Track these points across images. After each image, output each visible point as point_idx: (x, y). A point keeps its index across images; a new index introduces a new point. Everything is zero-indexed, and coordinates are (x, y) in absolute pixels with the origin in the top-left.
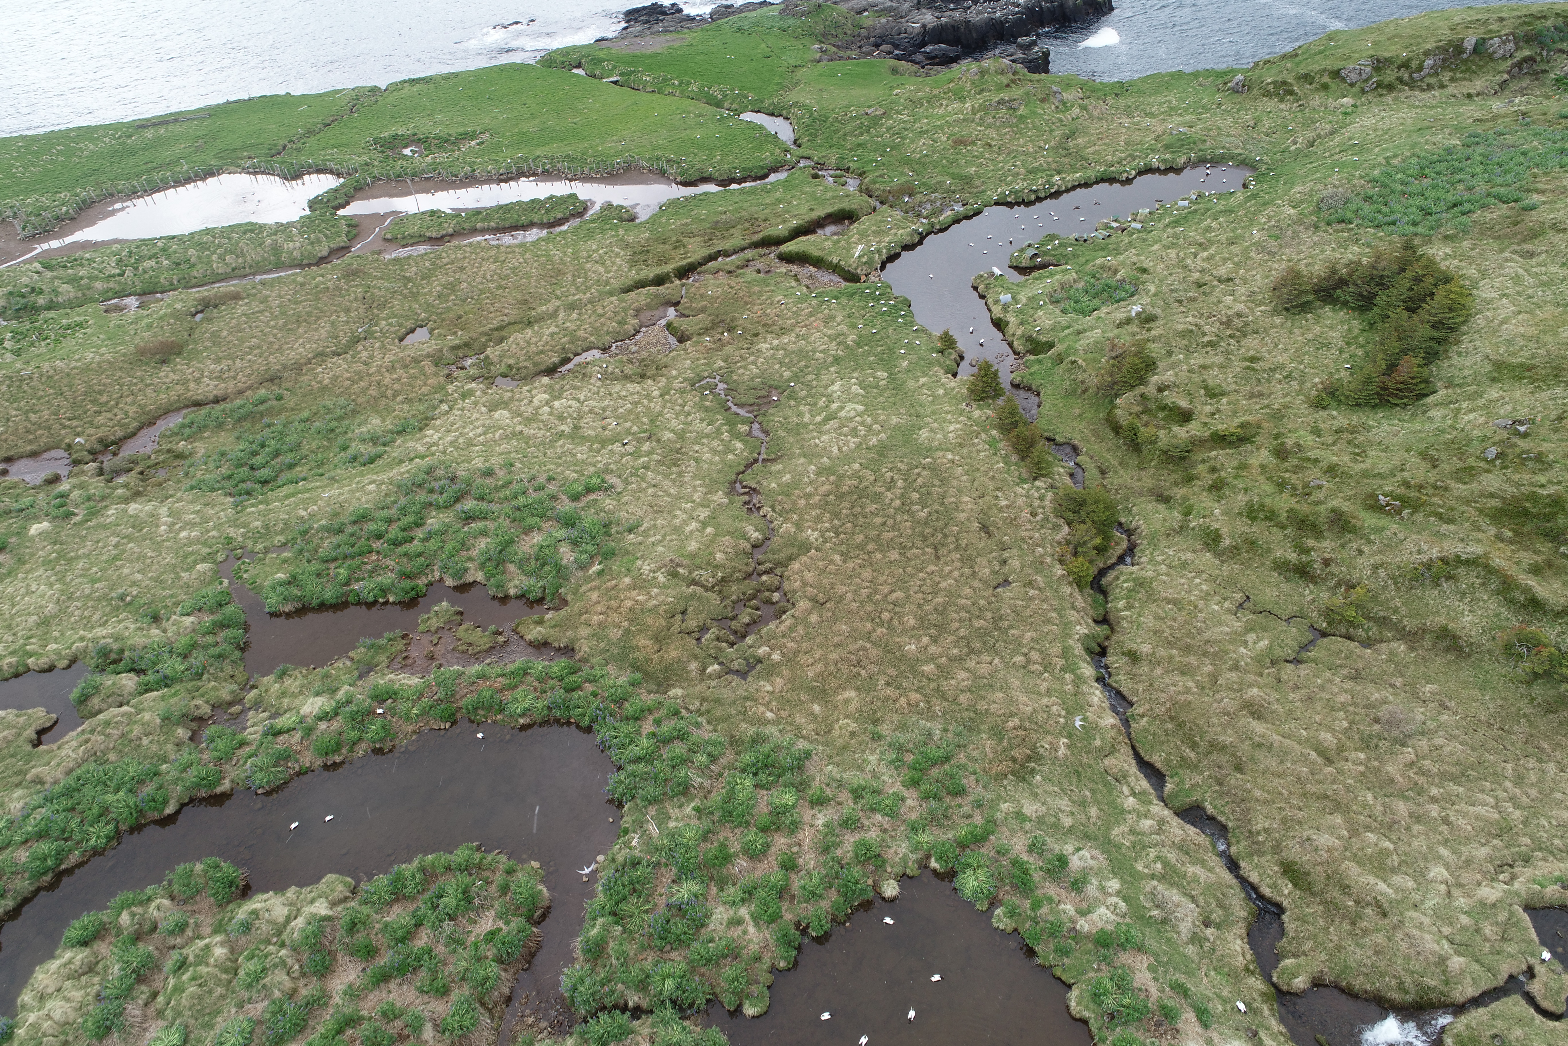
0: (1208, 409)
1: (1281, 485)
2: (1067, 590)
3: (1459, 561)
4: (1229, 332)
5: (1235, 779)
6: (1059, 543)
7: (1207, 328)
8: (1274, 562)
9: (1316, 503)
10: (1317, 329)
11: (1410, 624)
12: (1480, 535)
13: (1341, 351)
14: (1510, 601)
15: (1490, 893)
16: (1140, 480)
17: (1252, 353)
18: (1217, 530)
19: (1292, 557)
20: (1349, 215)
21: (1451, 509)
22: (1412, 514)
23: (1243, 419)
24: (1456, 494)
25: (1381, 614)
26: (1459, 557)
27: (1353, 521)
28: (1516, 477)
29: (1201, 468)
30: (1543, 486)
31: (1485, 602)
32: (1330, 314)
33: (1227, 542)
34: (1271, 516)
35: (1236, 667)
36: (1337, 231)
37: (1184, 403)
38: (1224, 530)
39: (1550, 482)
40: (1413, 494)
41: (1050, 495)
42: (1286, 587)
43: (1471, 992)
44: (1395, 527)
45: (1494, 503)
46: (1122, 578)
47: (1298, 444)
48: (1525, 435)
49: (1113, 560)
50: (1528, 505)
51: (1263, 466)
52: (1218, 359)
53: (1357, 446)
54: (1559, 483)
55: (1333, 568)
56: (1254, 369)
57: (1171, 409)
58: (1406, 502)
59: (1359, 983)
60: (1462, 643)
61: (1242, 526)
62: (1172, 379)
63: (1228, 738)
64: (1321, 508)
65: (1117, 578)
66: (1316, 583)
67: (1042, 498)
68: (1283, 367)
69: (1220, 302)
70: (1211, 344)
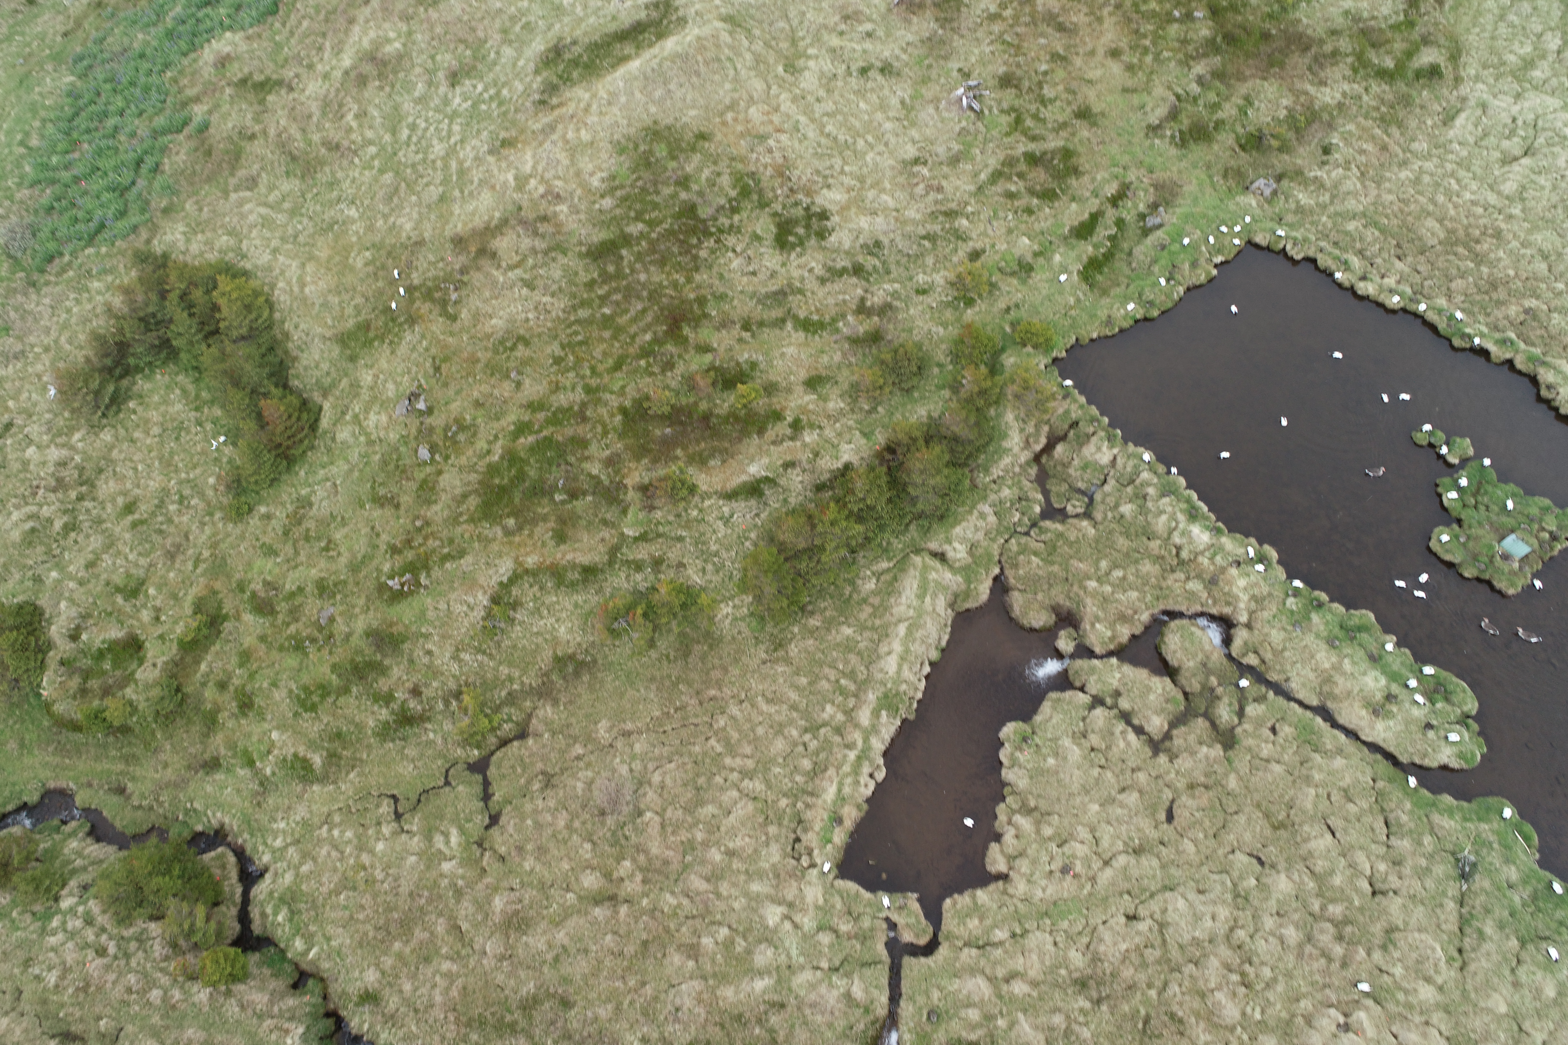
0: (146, 615)
1: (299, 647)
2: (232, 1009)
3: (505, 586)
4: (73, 494)
5: (574, 1020)
6: (166, 958)
7: (46, 511)
8: (376, 734)
9: (347, 639)
10: (154, 416)
11: (531, 680)
12: (495, 547)
13: (199, 423)
14: (573, 585)
15: (813, 890)
16: (166, 765)
17: (120, 501)
18: (295, 755)
19: (384, 714)
20: (52, 246)
21: (451, 541)
22: (428, 575)
23: (190, 598)
24: (438, 519)
25: (503, 693)
26: (501, 584)
27: (394, 630)
28: (463, 460)
29: (210, 693)
30: (489, 452)
31: (558, 603)
32: (148, 386)
33: (317, 760)
34: (324, 690)
35: (459, 894)
36: (59, 274)
37: (116, 633)
38: (302, 751)
39: (490, 443)
40: (410, 555)
41: (94, 906)
42: (411, 752)
43: (884, 999)
44: (429, 602)
45: (473, 502)
46: (269, 910)
47: (266, 583)
48: (430, 411)
49: (239, 890)
50: (497, 481)
51: (262, 639)
52: (96, 542)
53: (319, 539)
54: (496, 437)
55: (427, 693)
56: (142, 522)
57: (109, 649)
60: (580, 657)
61: (312, 727)
62: (73, 612)
63: (528, 984)
64: (355, 640)
65: (264, 915)
66: (429, 719)
67: (89, 921)
68: (165, 491)
69: (25, 464)
70: (70, 528)
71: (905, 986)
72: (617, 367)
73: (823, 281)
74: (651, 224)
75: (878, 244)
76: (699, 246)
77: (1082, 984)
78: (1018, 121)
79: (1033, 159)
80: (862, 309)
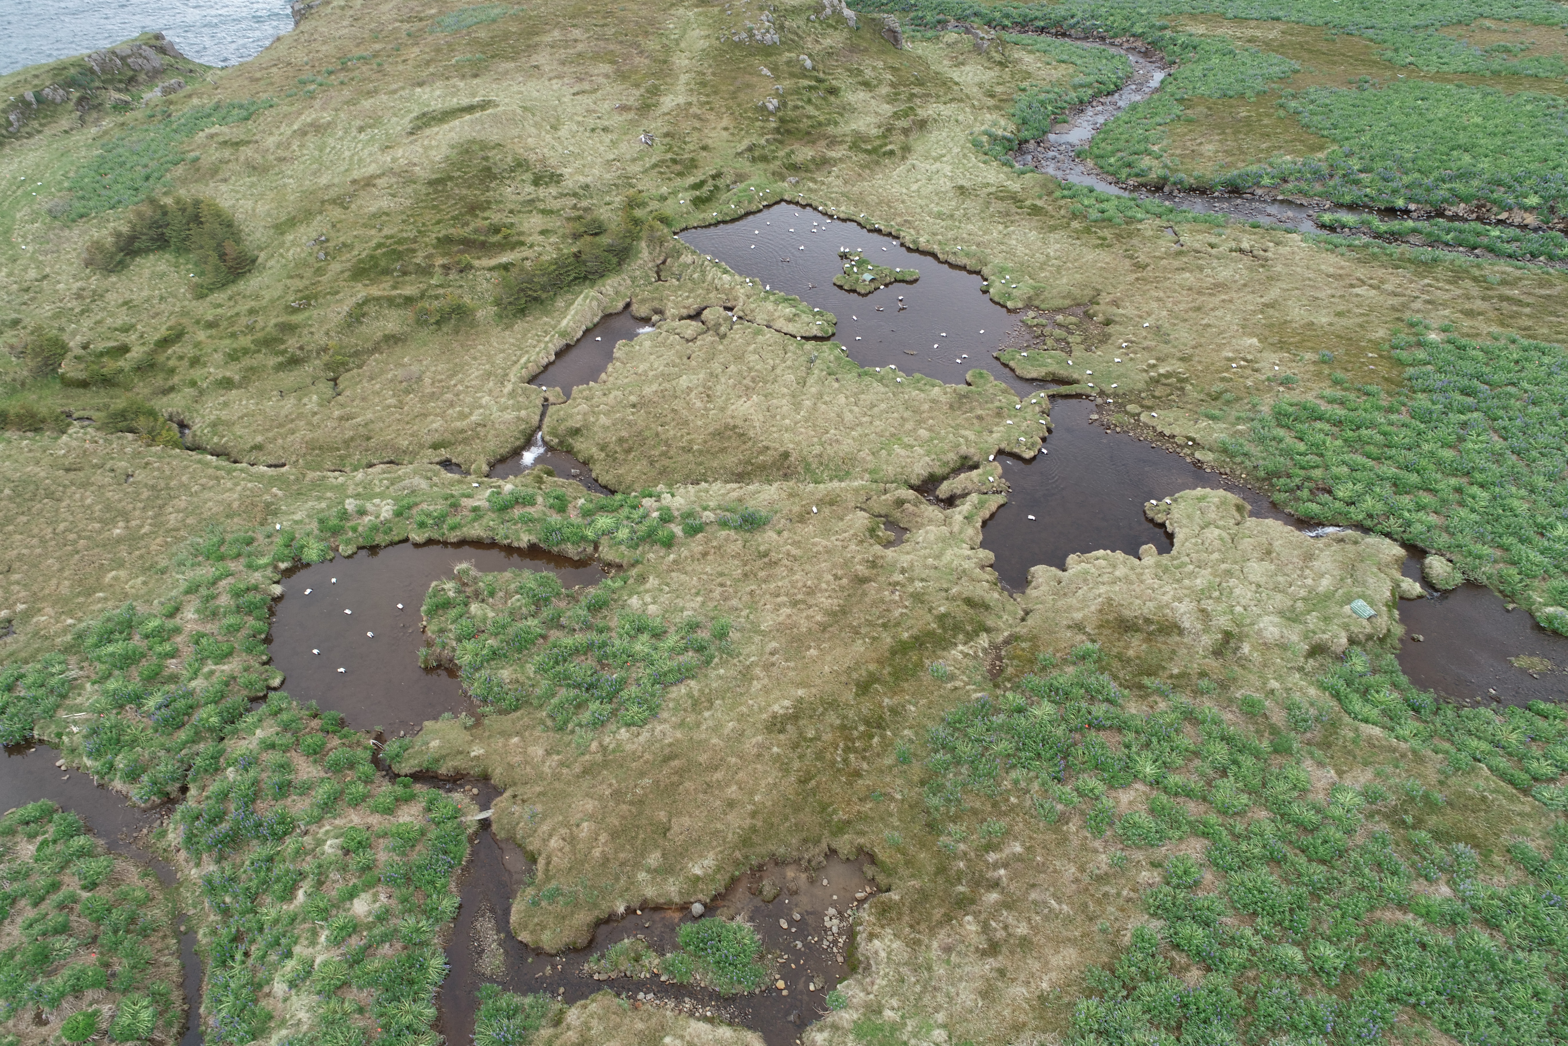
1: (233, 335)
5: (372, 443)
7: (69, 306)
9: (263, 329)
10: (146, 271)
13: (177, 272)
14: (398, 306)
15: (509, 387)
16: (137, 394)
17: (120, 301)
18: (223, 378)
19: (280, 359)
20: (82, 211)
25: (351, 351)
26: (358, 303)
31: (389, 314)
32: (144, 260)
33: (237, 378)
34: (246, 351)
35: (314, 414)
36: (86, 222)
38: (227, 375)
40: (306, 293)
41: (90, 431)
43: (537, 418)
44: (315, 312)
45: (347, 274)
46: (197, 435)
47: (215, 316)
48: (327, 240)
49: (178, 433)
51: (209, 337)
53: (251, 296)
56: (134, 307)
58: (307, 298)
59: (504, 451)
60: (398, 336)
63: (349, 434)
64: (268, 329)
65: (194, 436)
66: (306, 361)
67: (87, 435)
68: (151, 296)
69: (56, 290)
71: (549, 413)
72: (437, 223)
73: (555, 197)
74: (466, 173)
75: (587, 186)
76: (490, 182)
77: (634, 406)
78: (670, 148)
79: (674, 161)
80: (575, 208)
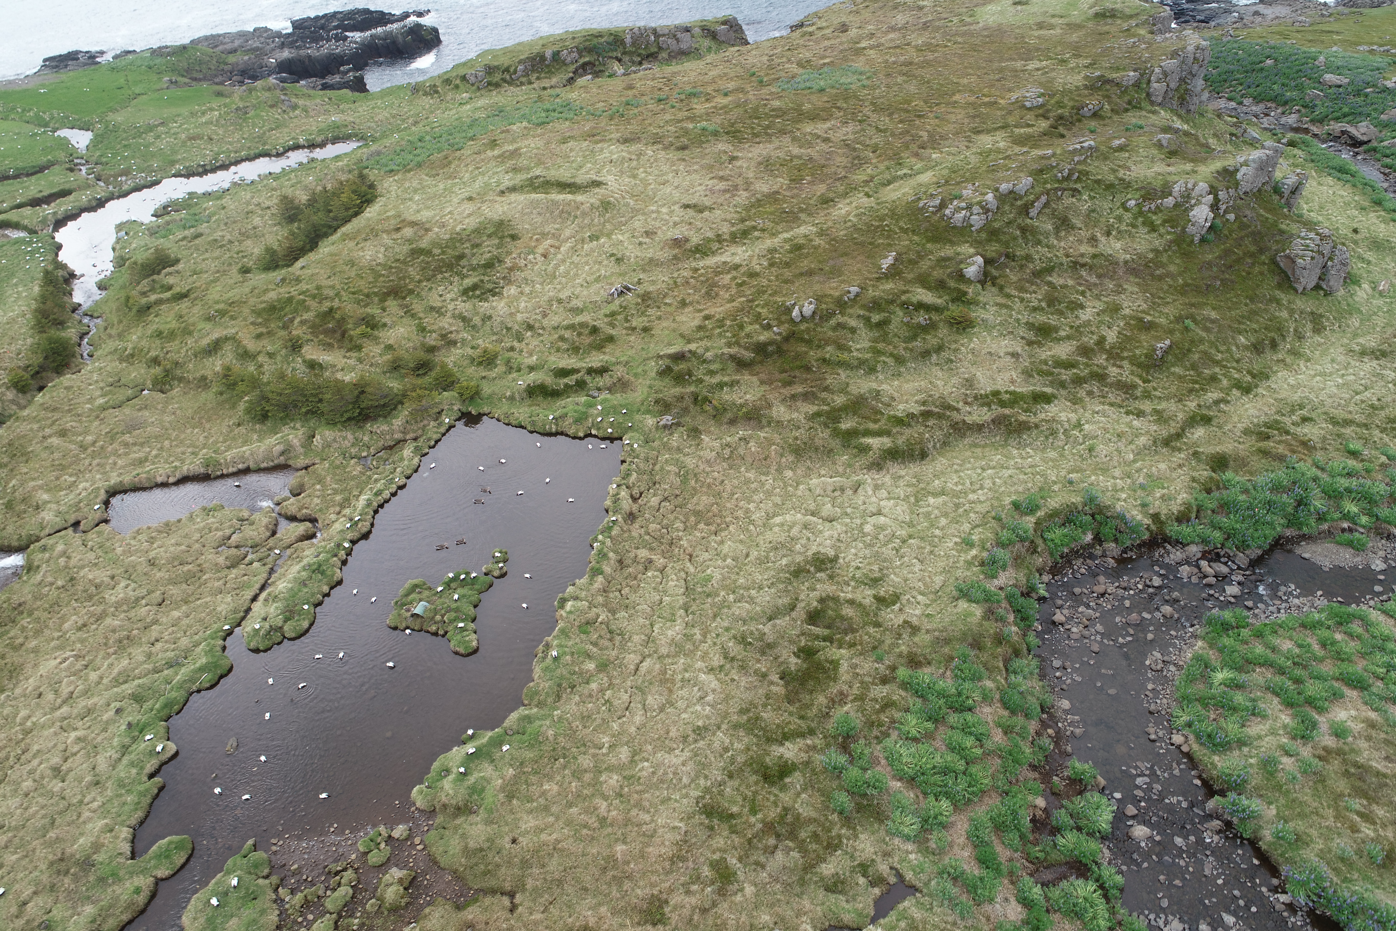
0: (184, 282)
3: (227, 339)
4: (240, 238)
6: (19, 367)
8: (145, 359)
11: (191, 377)
12: (243, 324)
19: (156, 354)
21: (240, 312)
22: (220, 319)
23: (195, 285)
24: (249, 304)
27: (193, 328)
28: (282, 291)
29: (152, 315)
30: (290, 293)
37: (173, 282)
39: (294, 291)
41: (37, 343)
42: (142, 371)
44: (209, 327)
45: (263, 305)
50: (278, 305)
52: (218, 254)
54: (298, 290)
55: (169, 356)
57: (165, 284)
61: (143, 343)
62: (180, 269)
63: (34, 448)
64: (184, 324)
70: (222, 246)
71: (58, 534)
72: (354, 293)
73: (454, 316)
74: (443, 253)
75: (490, 317)
76: (442, 273)
78: (619, 313)
80: (443, 336)
